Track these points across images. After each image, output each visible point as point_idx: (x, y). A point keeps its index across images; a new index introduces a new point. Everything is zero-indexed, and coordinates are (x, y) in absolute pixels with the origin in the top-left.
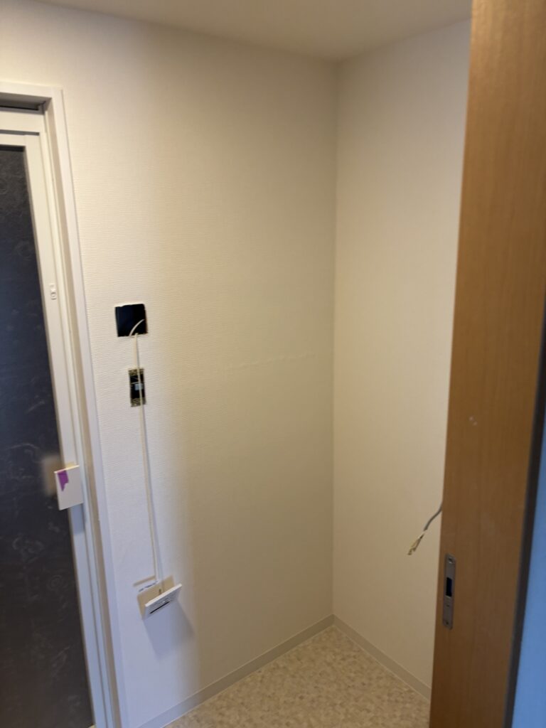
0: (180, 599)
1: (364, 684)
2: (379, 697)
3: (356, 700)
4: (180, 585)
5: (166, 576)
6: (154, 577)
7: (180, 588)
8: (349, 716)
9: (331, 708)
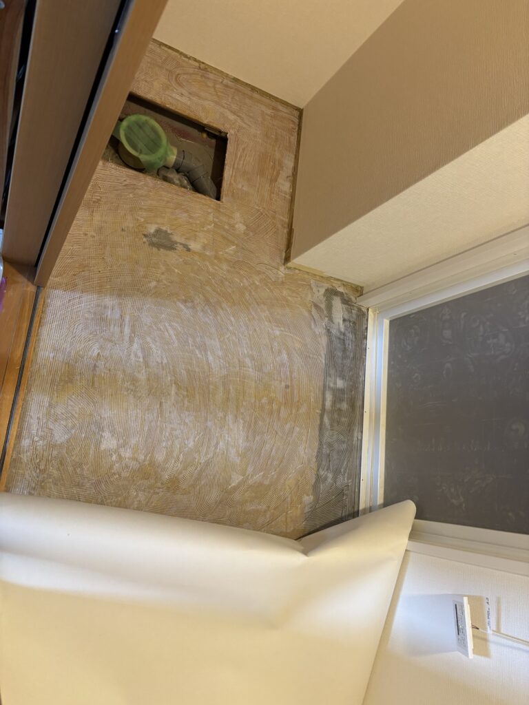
4: (471, 661)
6: (498, 630)
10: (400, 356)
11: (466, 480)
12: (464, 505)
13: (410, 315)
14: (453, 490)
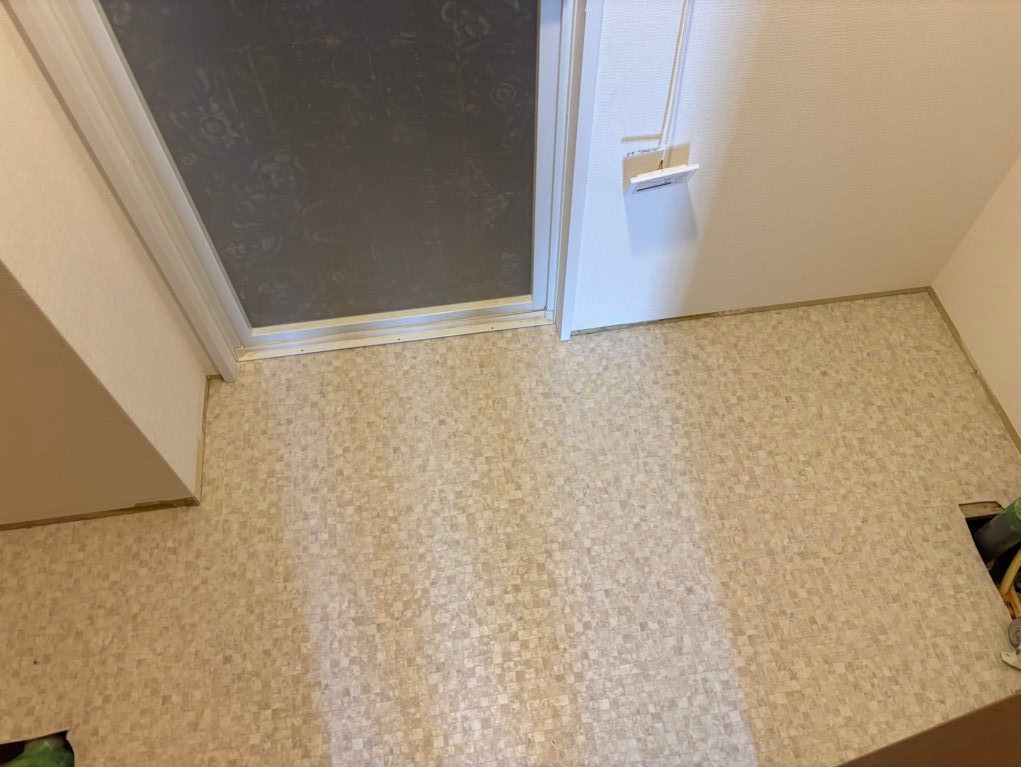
0: (691, 183)
1: (931, 396)
2: (945, 423)
3: (908, 412)
4: (697, 166)
5: (678, 141)
6: (659, 137)
7: (695, 170)
8: (884, 428)
9: (862, 405)
10: (308, 305)
11: (476, 195)
12: (507, 193)
13: (241, 300)
14: (490, 210)
